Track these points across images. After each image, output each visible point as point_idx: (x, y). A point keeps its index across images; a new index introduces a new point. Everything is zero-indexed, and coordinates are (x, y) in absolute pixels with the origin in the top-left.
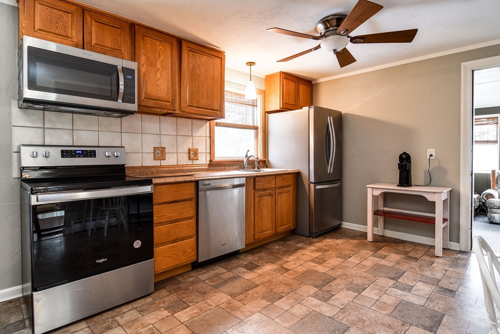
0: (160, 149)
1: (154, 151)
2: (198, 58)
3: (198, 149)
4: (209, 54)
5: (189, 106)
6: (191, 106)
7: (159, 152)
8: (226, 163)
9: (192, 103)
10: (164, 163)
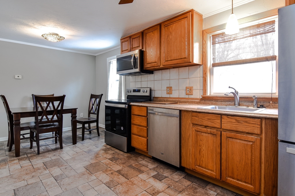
0: (169, 88)
1: (167, 89)
2: (170, 28)
3: (192, 87)
4: (178, 20)
5: (166, 61)
6: (167, 61)
7: (170, 90)
8: (218, 98)
9: (167, 59)
10: (172, 96)
